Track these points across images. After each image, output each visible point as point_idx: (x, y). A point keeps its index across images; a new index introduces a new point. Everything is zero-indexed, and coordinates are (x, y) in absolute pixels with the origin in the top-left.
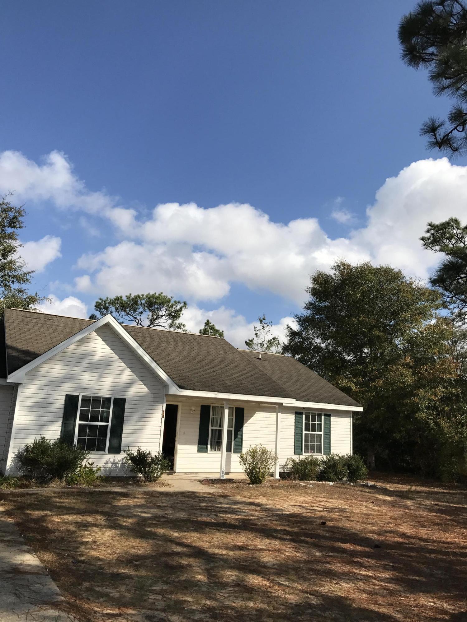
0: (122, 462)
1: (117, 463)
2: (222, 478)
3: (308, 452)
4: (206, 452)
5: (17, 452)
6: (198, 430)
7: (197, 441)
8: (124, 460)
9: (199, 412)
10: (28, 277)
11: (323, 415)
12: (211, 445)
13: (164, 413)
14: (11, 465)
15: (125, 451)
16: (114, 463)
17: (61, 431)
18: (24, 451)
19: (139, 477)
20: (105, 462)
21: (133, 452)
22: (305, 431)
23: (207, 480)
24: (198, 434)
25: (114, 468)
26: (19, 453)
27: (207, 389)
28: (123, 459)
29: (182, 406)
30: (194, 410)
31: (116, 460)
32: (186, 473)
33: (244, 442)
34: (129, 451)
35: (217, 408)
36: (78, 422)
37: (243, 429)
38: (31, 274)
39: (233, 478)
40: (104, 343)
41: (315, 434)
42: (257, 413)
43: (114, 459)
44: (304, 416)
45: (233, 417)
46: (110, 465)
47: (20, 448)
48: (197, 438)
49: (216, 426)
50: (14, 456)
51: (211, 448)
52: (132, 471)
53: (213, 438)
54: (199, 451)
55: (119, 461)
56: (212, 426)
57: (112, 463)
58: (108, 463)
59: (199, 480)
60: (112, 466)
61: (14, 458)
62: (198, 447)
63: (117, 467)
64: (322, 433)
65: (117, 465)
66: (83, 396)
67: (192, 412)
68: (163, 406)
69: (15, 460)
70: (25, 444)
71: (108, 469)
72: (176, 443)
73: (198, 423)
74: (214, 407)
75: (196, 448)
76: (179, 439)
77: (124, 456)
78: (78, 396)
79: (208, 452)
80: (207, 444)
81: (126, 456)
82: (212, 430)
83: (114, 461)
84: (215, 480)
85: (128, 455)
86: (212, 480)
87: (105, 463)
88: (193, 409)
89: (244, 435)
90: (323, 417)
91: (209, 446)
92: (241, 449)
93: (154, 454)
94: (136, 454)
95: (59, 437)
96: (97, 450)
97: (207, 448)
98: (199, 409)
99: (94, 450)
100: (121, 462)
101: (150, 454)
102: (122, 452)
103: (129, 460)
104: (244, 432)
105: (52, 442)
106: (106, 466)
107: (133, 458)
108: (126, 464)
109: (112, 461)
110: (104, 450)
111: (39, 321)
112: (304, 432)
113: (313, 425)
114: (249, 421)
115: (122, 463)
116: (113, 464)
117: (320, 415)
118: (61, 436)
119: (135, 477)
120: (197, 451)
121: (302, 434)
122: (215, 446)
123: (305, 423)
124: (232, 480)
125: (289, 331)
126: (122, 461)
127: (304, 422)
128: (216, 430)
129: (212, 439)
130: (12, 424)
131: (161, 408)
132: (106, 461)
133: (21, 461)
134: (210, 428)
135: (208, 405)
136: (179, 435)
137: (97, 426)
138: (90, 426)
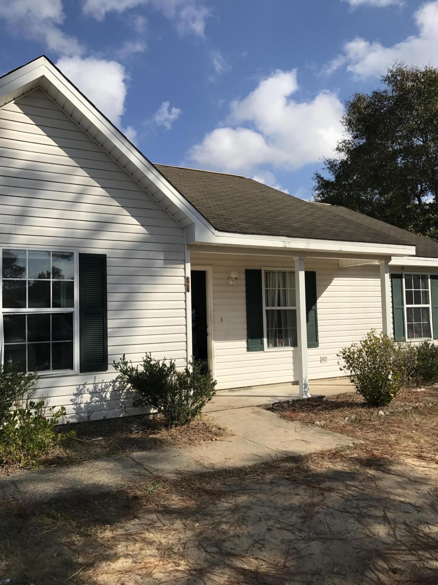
0: (114, 388)
1: (103, 390)
2: (305, 397)
4: (262, 349)
6: (244, 313)
7: (245, 332)
8: (117, 384)
9: (244, 282)
11: (429, 277)
12: (268, 338)
13: (188, 282)
15: (116, 367)
16: (96, 392)
19: (152, 414)
20: (76, 392)
21: (134, 365)
22: (407, 304)
23: (280, 403)
24: (245, 320)
25: (97, 401)
28: (114, 382)
29: (213, 272)
30: (236, 278)
31: (100, 385)
32: (231, 390)
33: (320, 328)
34: (125, 363)
35: (271, 274)
36: (1, 311)
37: (316, 306)
39: (323, 394)
41: (420, 308)
42: (335, 279)
43: (95, 385)
44: (404, 280)
46: (86, 398)
48: (245, 326)
49: (273, 305)
51: (268, 343)
52: (137, 403)
53: (270, 326)
54: (249, 349)
55: (107, 387)
56: (267, 305)
57: (90, 393)
58: (82, 394)
59: (266, 405)
60: (91, 398)
62: (247, 342)
63: (103, 399)
64: (430, 306)
65: (104, 395)
67: (231, 283)
68: (185, 269)
71: (82, 406)
72: (209, 338)
73: (244, 301)
74: (267, 273)
75: (243, 344)
76: (214, 330)
79: (265, 351)
80: (262, 337)
81: (120, 374)
82: (267, 311)
83: (95, 388)
84: (293, 401)
85: (125, 372)
86: (288, 402)
87: (75, 395)
88: (233, 275)
89: (319, 317)
90: (429, 280)
91: (265, 340)
92: (317, 340)
94: (141, 369)
96: (55, 368)
97: (262, 343)
98: (243, 276)
99: (47, 368)
100: (111, 389)
101: (172, 366)
102: (111, 368)
103: (128, 381)
104: (319, 311)
106: (79, 400)
107: (135, 379)
108: (122, 390)
109: (91, 387)
110: (70, 366)
112: (406, 306)
113: (417, 293)
114: (325, 294)
115: (114, 390)
116: (93, 393)
117: (425, 278)
119: (145, 415)
120: (246, 349)
121: (403, 309)
122: (273, 339)
123: (406, 291)
124: (321, 398)
126: (114, 386)
127: (404, 290)
128: (273, 311)
129: (268, 327)
131: (181, 272)
132: (77, 389)
134: (265, 308)
135: (258, 268)
136: (214, 323)
137: (48, 315)
138: (31, 316)
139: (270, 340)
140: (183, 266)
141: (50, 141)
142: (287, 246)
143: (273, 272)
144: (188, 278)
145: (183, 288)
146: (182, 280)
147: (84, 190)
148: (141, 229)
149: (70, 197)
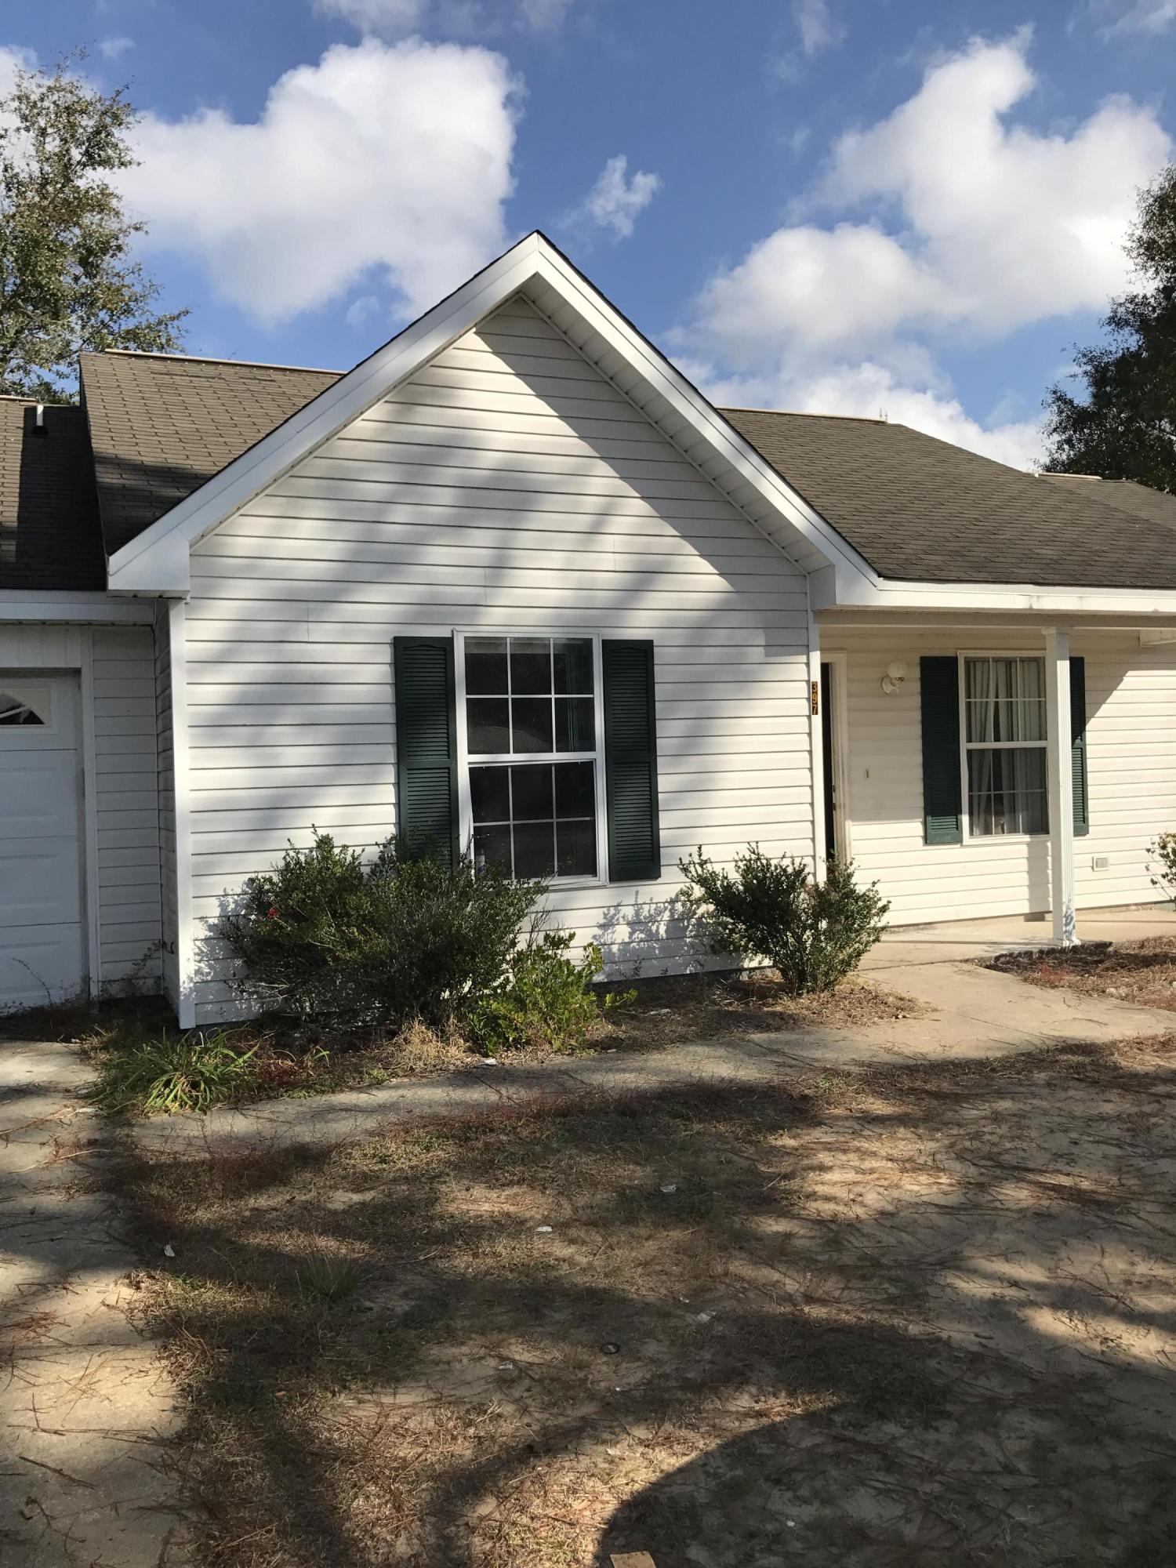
0: (672, 915)
1: (652, 919)
2: (1066, 944)
4: (958, 840)
5: (217, 912)
6: (918, 758)
7: (920, 802)
8: (679, 906)
9: (916, 686)
10: (173, 332)
12: (971, 814)
13: (816, 692)
14: (198, 972)
15: (679, 868)
16: (640, 922)
17: (398, 805)
18: (248, 907)
19: (746, 970)
20: (602, 921)
21: (717, 868)
23: (1011, 955)
24: (919, 773)
25: (642, 940)
26: (225, 917)
28: (673, 902)
29: (848, 665)
30: (901, 679)
31: (646, 907)
33: (1090, 792)
34: (702, 864)
35: (979, 665)
36: (465, 760)
38: (183, 322)
39: (1107, 939)
42: (1130, 673)
43: (638, 907)
46: (622, 933)
47: (226, 895)
48: (919, 787)
49: (983, 739)
50: (204, 933)
51: (971, 825)
52: (721, 945)
53: (975, 786)
54: (927, 840)
55: (660, 912)
56: (969, 740)
57: (629, 924)
58: (613, 925)
59: (981, 960)
60: (631, 934)
61: (206, 940)
62: (925, 824)
63: (652, 937)
65: (654, 928)
66: (468, 641)
67: (888, 688)
68: (808, 664)
69: (212, 951)
70: (246, 877)
71: (615, 948)
72: (840, 815)
73: (917, 730)
74: (968, 662)
75: (916, 827)
76: (853, 797)
77: (677, 888)
78: (449, 642)
79: (964, 843)
80: (958, 811)
81: (687, 885)
82: (970, 752)
83: (637, 914)
84: (1041, 952)
85: (699, 880)
86: (1029, 954)
87: (601, 926)
88: (895, 672)
89: (1090, 764)
91: (965, 819)
92: (1085, 819)
94: (735, 877)
95: (392, 830)
96: (561, 873)
97: (958, 827)
98: (916, 673)
99: (548, 872)
100: (666, 915)
102: (666, 873)
103: (704, 901)
104: (1090, 751)
105: (372, 854)
106: (608, 938)
107: (724, 898)
108: (689, 920)
109: (629, 912)
110: (592, 870)
114: (1105, 709)
115: (672, 920)
116: (635, 924)
118: (399, 824)
119: (732, 971)
120: (921, 841)
122: (982, 816)
124: (1102, 946)
126: (672, 911)
128: (982, 752)
129: (971, 790)
130: (173, 790)
131: (800, 671)
132: (605, 915)
133: (238, 950)
134: (964, 746)
135: (950, 653)
136: (850, 782)
137: (546, 768)
138: (520, 771)
139: (975, 818)
140: (804, 658)
141: (542, 407)
142: (1035, 606)
143: (985, 660)
144: (814, 685)
145: (804, 707)
146: (803, 690)
147: (610, 505)
148: (718, 582)
149: (582, 522)
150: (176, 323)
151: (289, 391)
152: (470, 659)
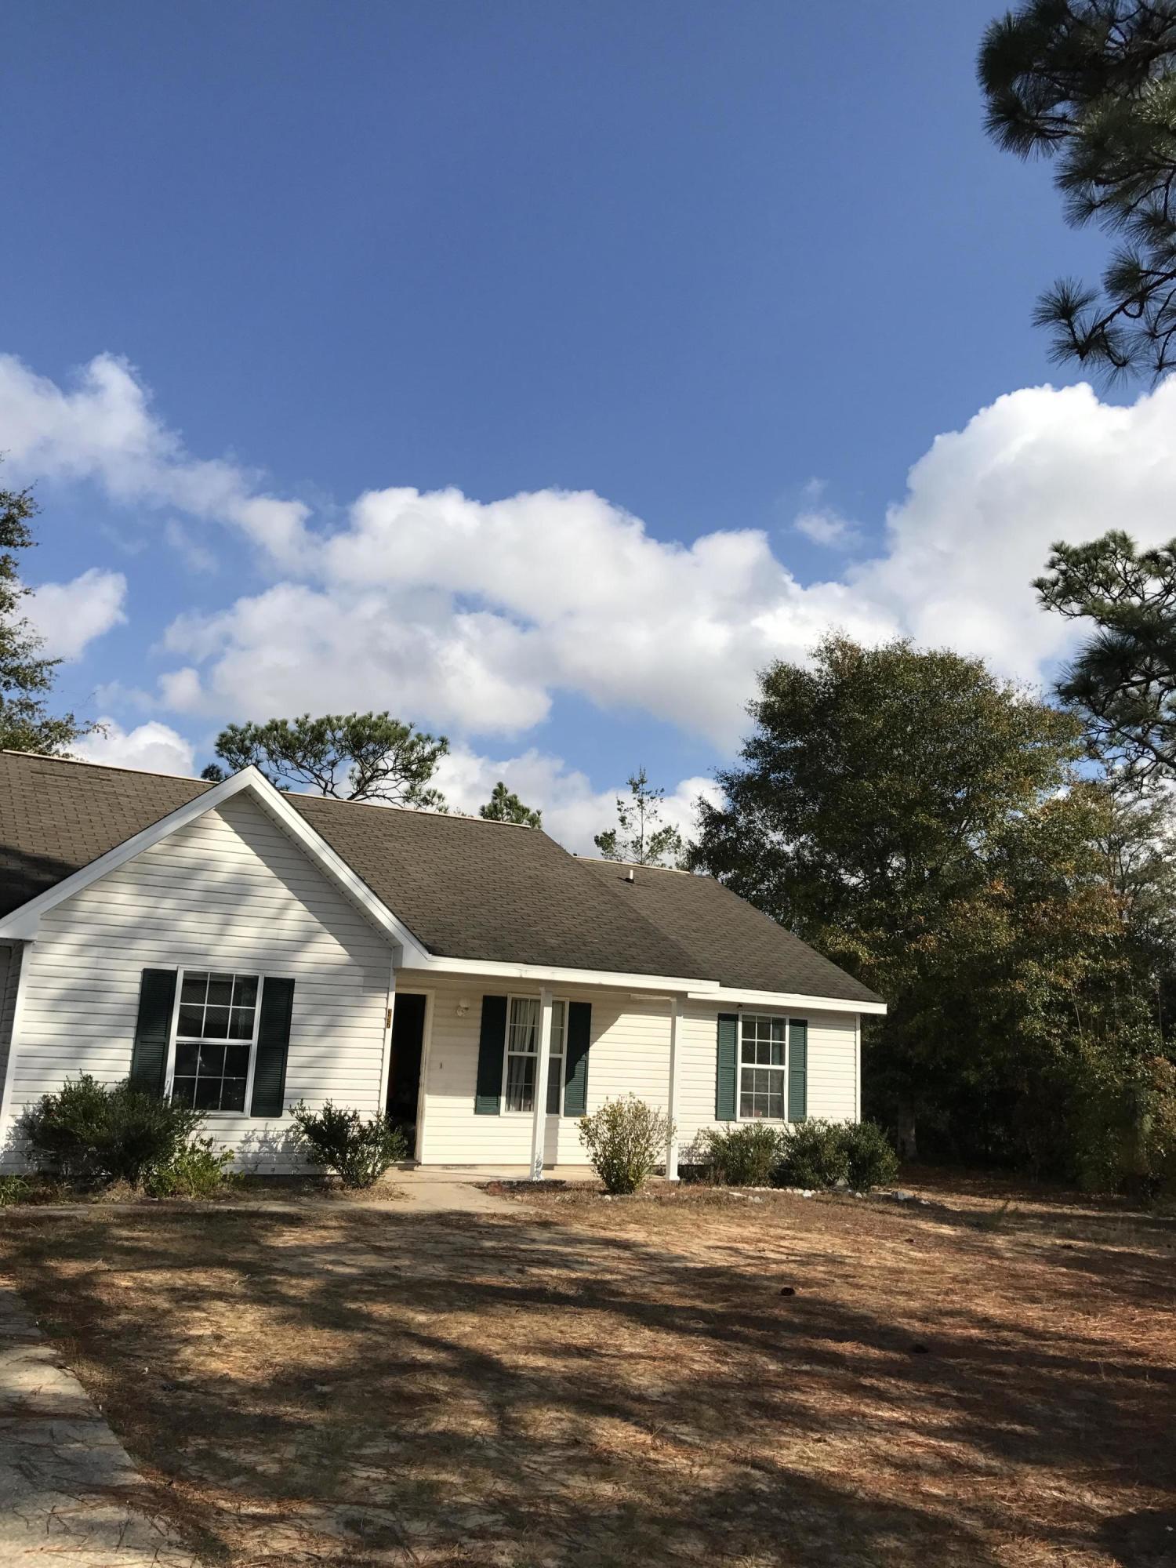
0: (287, 1139)
1: (274, 1140)
2: (535, 1179)
3: (750, 1115)
4: (497, 1112)
5: (22, 1113)
6: (476, 1059)
7: (474, 1086)
8: (291, 1134)
9: (479, 1014)
10: (46, 674)
11: (787, 1021)
12: (509, 1096)
13: (390, 1015)
14: (6, 1146)
15: (292, 1112)
16: (266, 1141)
17: (133, 1062)
18: (40, 1111)
19: (328, 1175)
20: (244, 1139)
21: (313, 1113)
22: (743, 1061)
23: (499, 1182)
24: (475, 1068)
25: (266, 1152)
26: (26, 1115)
27: (498, 956)
28: (288, 1131)
29: (436, 998)
30: (467, 1009)
31: (271, 1133)
32: (445, 1166)
33: (590, 1089)
34: (303, 1110)
35: (523, 1004)
36: (175, 1038)
37: (587, 1056)
38: (55, 668)
39: (563, 1179)
40: (237, 838)
41: (767, 1070)
42: (622, 1016)
43: (266, 1132)
44: (740, 1024)
45: (562, 1025)
46: (255, 1146)
47: (28, 1104)
48: (475, 1077)
49: (522, 1050)
50: (13, 1124)
51: (508, 1103)
52: (312, 1160)
53: (514, 1078)
54: (478, 1110)
55: (279, 1137)
56: (512, 1049)
57: (260, 1142)
58: (250, 1142)
59: (478, 1183)
60: (260, 1148)
61: (15, 1128)
62: (476, 1101)
63: (273, 1151)
64: (786, 1068)
65: (274, 1146)
66: (186, 973)
67: (460, 1014)
68: (386, 999)
69: (16, 1135)
70: (41, 1095)
71: (250, 1155)
72: (421, 1090)
73: (478, 1041)
74: (515, 1001)
75: (470, 1102)
76: (429, 1080)
77: (292, 1123)
78: (175, 973)
79: (501, 1114)
80: (499, 1094)
81: (295, 1122)
82: (511, 1058)
83: (265, 1136)
84: (518, 1182)
85: (302, 1120)
86: (510, 1183)
87: (242, 1142)
88: (463, 1004)
89: (591, 1072)
90: (787, 1027)
91: (503, 1099)
92: (584, 1107)
93: (366, 1118)
94: (320, 1117)
95: (127, 1075)
96: (223, 1109)
97: (498, 1104)
98: (480, 1005)
99: (215, 1108)
100: (283, 1139)
101: (355, 1117)
102: (286, 1114)
103: (304, 1132)
104: (591, 1063)
105: (110, 1088)
106: (246, 1149)
107: (312, 1129)
108: (297, 1142)
109: (261, 1135)
110: (241, 1108)
111: (74, 784)
112: (740, 1065)
113: (764, 1048)
114: (604, 1037)
115: (286, 1142)
116: (263, 1142)
117: (779, 1024)
118: (132, 1072)
119: (319, 1176)
120: (472, 1111)
121: (735, 1070)
123: (743, 1042)
124: (562, 1182)
125: (703, 813)
126: (287, 1136)
127: (740, 1039)
128: (520, 1058)
129: (510, 1080)
130: (9, 1043)
131: (382, 1002)
132: (246, 1136)
133: (31, 1136)
134: (507, 1053)
135: (502, 995)
136: (429, 1070)
137: (221, 1047)
138: (206, 1048)
139: (511, 1099)
140: (385, 995)
141: (248, 849)
143: (526, 1000)
144: (390, 1011)
145: (383, 1023)
146: (383, 1014)
147: (282, 904)
148: (340, 949)
150: (50, 667)
151: (120, 791)
152: (186, 982)
